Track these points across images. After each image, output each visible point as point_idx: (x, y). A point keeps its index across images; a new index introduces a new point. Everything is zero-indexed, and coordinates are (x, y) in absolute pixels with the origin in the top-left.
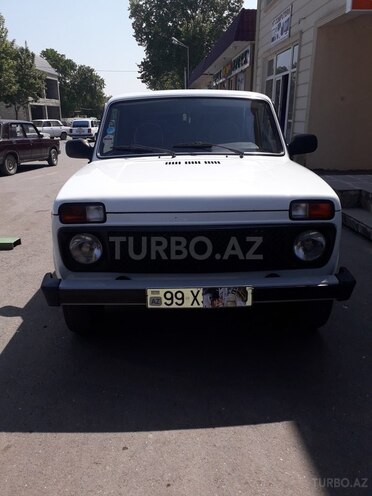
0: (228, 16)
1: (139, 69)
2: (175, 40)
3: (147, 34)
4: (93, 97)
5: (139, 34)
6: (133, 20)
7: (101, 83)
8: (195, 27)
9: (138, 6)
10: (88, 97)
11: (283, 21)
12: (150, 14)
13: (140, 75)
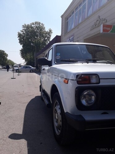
0: (47, 39)
1: (20, 52)
2: (32, 44)
3: (23, 42)
4: (4, 59)
5: (21, 42)
6: (19, 38)
7: (7, 55)
8: (38, 41)
9: (21, 34)
10: (2, 59)
11: (70, 38)
12: (24, 37)
13: (20, 53)
